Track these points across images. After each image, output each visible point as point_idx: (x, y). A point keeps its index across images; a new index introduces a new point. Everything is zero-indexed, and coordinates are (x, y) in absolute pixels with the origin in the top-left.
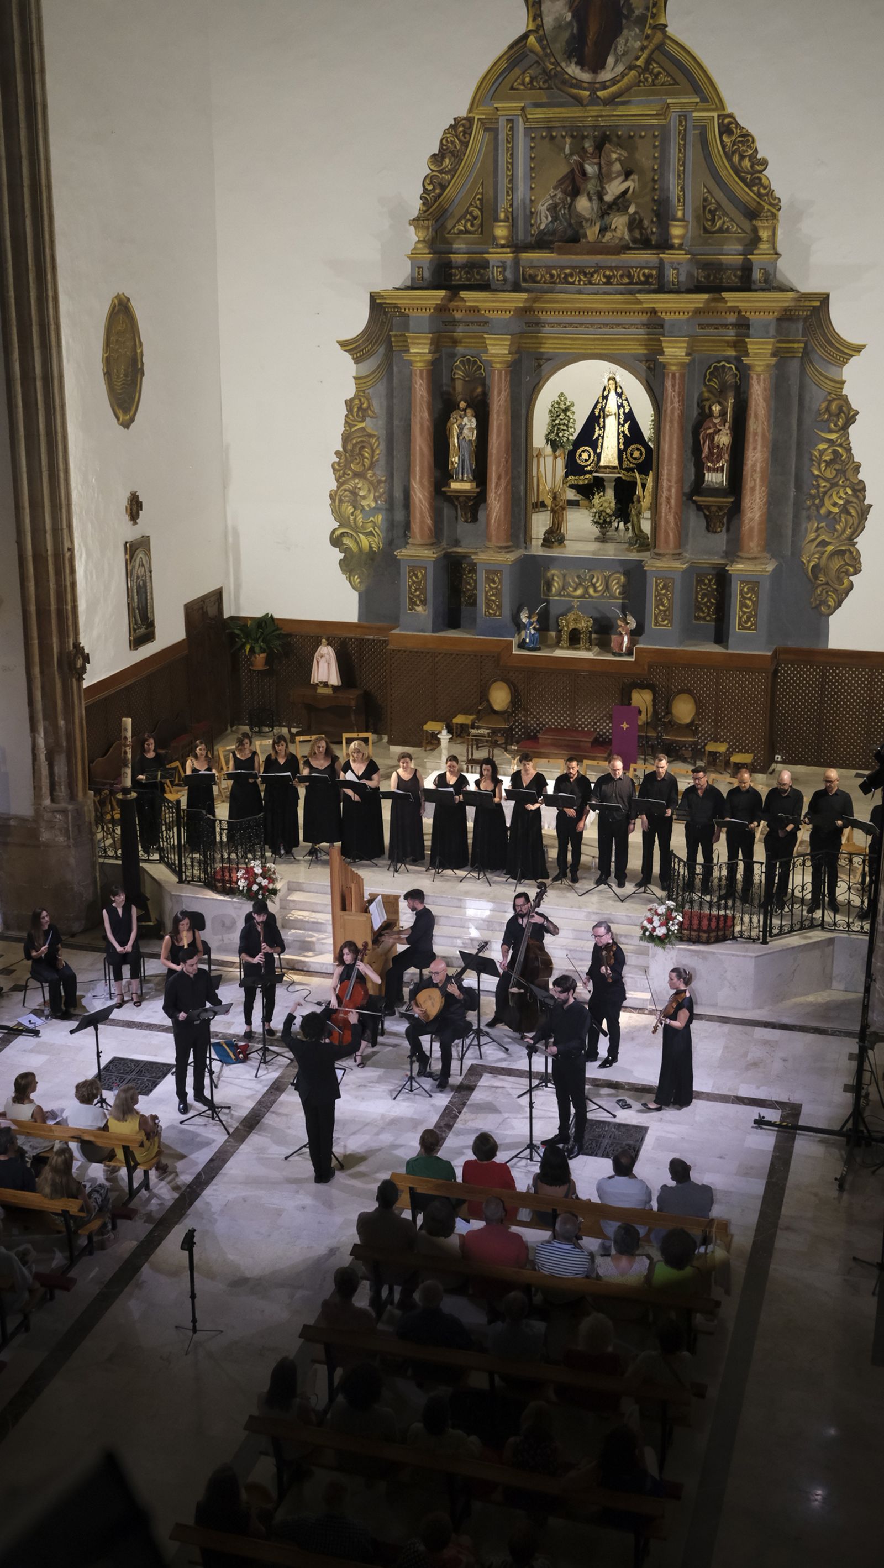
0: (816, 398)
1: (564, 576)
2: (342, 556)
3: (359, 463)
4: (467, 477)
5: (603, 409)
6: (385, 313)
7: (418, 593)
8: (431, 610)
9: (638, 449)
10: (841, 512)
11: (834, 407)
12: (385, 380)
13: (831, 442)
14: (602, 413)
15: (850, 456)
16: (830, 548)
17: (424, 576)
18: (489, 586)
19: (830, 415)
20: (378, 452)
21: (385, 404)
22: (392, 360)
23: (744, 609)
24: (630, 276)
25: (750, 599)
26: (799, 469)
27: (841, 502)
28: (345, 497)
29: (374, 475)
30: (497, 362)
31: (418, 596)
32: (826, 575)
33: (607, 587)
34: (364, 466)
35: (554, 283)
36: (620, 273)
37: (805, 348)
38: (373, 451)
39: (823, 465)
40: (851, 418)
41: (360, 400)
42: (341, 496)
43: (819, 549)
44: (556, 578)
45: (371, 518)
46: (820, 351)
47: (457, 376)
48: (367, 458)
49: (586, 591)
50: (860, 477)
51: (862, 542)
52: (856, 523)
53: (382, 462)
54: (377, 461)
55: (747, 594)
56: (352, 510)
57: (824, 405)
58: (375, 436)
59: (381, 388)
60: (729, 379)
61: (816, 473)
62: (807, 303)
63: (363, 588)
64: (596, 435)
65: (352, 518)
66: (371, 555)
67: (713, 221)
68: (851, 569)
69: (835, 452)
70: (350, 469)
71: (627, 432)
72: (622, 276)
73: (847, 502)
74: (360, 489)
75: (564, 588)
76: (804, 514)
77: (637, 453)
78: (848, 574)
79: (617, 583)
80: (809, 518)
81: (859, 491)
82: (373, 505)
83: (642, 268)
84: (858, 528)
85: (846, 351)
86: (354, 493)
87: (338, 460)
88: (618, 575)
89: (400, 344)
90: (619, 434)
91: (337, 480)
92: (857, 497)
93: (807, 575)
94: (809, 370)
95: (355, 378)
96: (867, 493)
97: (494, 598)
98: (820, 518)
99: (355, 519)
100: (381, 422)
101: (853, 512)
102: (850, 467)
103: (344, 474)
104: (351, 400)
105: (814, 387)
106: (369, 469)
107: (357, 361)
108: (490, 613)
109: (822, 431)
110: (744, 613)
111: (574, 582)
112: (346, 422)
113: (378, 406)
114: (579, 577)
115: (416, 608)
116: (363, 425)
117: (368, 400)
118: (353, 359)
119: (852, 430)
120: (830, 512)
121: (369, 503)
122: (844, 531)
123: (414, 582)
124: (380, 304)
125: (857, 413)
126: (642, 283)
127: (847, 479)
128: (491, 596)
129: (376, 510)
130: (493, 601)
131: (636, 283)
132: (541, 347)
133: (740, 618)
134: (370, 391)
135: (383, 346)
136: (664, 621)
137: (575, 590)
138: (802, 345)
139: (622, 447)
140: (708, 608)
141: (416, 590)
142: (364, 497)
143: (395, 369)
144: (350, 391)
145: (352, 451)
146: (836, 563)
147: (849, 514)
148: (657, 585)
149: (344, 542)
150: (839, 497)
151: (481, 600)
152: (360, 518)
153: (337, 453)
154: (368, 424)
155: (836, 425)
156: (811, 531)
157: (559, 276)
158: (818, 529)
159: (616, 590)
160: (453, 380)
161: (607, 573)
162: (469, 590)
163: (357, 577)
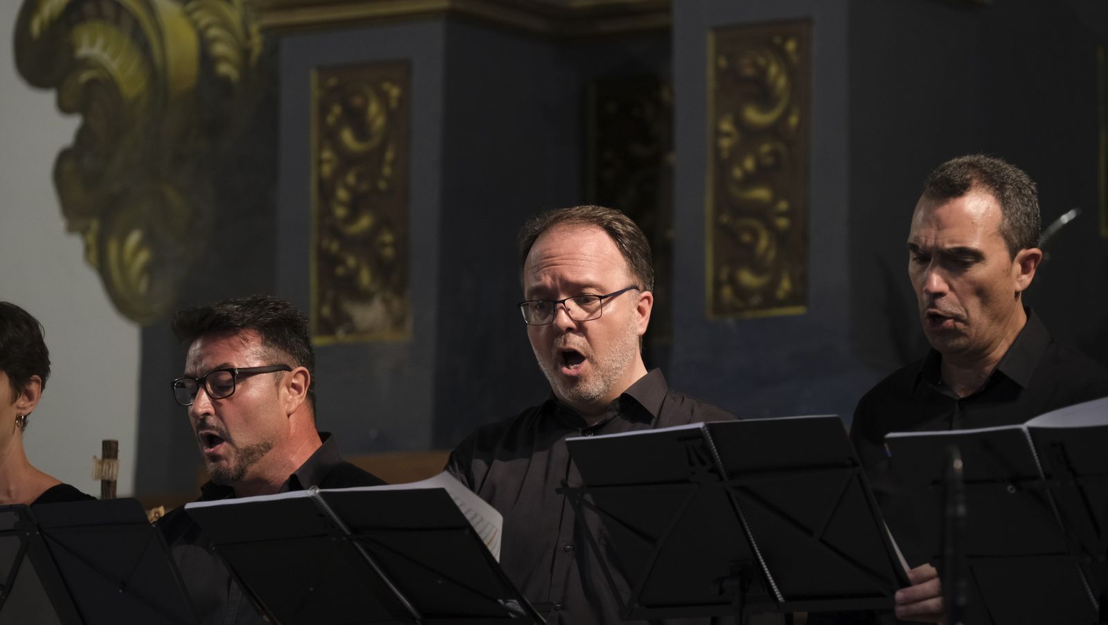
2: (66, 129)
7: (365, 222)
18: (740, 123)
31: (366, 243)
97: (762, 194)
108: (742, 293)
123: (347, 161)
128: (750, 180)
130: (762, 212)
141: (355, 210)
149: (84, 51)
163: (134, 238)
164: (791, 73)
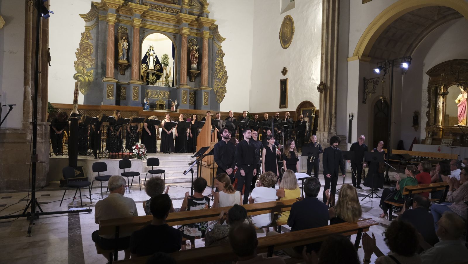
0: (216, 50)
1: (152, 92)
3: (85, 53)
4: (125, 59)
5: (149, 54)
6: (97, 9)
7: (110, 93)
8: (115, 98)
9: (159, 66)
10: (222, 78)
11: (220, 52)
12: (96, 29)
13: (219, 60)
14: (149, 55)
15: (223, 64)
16: (220, 86)
17: (113, 87)
18: (134, 91)
19: (219, 54)
20: (92, 50)
21: (96, 36)
22: (99, 22)
23: (205, 99)
24: (173, 10)
25: (206, 96)
26: (212, 66)
27: (222, 75)
28: (80, 63)
29: (91, 57)
30: (137, 26)
31: (111, 94)
32: (219, 93)
33: (164, 95)
34: (87, 54)
35: (152, 8)
36: (171, 9)
37: (213, 37)
38: (91, 50)
39: (218, 66)
40: (223, 56)
41: (87, 34)
42: (78, 63)
43: (217, 86)
44: (149, 92)
45: (89, 71)
46: (216, 38)
47: (119, 32)
48: (88, 52)
49: (158, 96)
50: (226, 69)
51: (227, 85)
52: (225, 80)
53: (94, 54)
54: (92, 53)
55: (206, 95)
56: (83, 68)
57: (217, 51)
58: (92, 45)
59: (95, 31)
60: (195, 43)
61: (216, 68)
62: (213, 27)
63: (86, 93)
64: (147, 61)
65: (82, 70)
66: (89, 83)
67: (192, 2)
68: (224, 92)
69: (220, 63)
70: (82, 55)
71: (156, 61)
72: (171, 10)
73: (223, 75)
74: (85, 61)
75: (152, 95)
76: (214, 78)
77: (158, 66)
78: (224, 93)
79: (167, 94)
80: (215, 79)
81: (225, 73)
82: (90, 67)
83: (176, 9)
84: (226, 82)
85: (222, 39)
86: (83, 62)
87: (78, 51)
88: (167, 92)
89: (102, 19)
90: (154, 61)
91: (77, 58)
92: (225, 74)
93: (215, 93)
94: (214, 42)
95: (85, 26)
96: (227, 74)
98: (217, 79)
99: (83, 71)
100: (94, 41)
101: (224, 78)
102: (223, 67)
103: (80, 56)
104: (84, 33)
105: (215, 47)
106: (89, 55)
107: (86, 21)
108: (135, 99)
109: (217, 58)
110: (205, 100)
111: (155, 93)
112: (81, 40)
113: (93, 36)
114: (156, 92)
115: (110, 97)
116: (88, 41)
117: (90, 34)
118: (85, 20)
119: (224, 58)
120: (219, 78)
121: (89, 66)
122: (223, 82)
123: (109, 89)
124: (95, 6)
125: (225, 54)
126: (176, 13)
127: (223, 70)
128: (135, 94)
129: (91, 68)
130: (136, 96)
131: (175, 13)
132: (145, 27)
133: (204, 101)
134: (90, 31)
135: (96, 18)
136: (185, 102)
137: (155, 96)
138: (212, 36)
139: (155, 64)
140: (192, 101)
142: (87, 64)
143: (100, 26)
144: (84, 30)
145: (83, 49)
146: (221, 90)
147: (223, 78)
148: (183, 92)
149: (79, 78)
150: (221, 74)
151: (132, 95)
152: (85, 71)
153: (77, 49)
154: (89, 41)
155: (220, 56)
156: (215, 82)
157: (154, 7)
158: (217, 81)
159: (167, 96)
160: (118, 32)
161: (164, 91)
162: (123, 95)
163: (83, 90)
164: (138, 89)
